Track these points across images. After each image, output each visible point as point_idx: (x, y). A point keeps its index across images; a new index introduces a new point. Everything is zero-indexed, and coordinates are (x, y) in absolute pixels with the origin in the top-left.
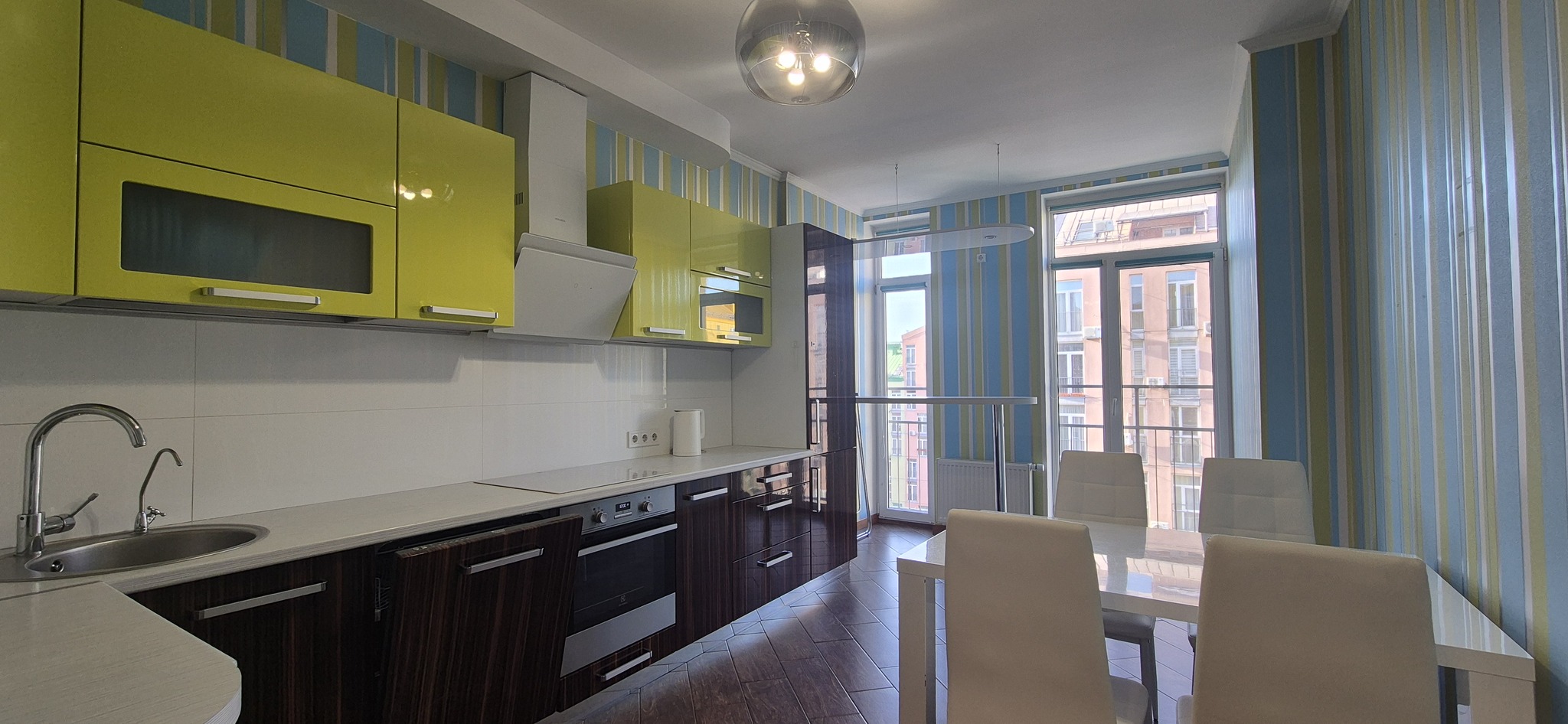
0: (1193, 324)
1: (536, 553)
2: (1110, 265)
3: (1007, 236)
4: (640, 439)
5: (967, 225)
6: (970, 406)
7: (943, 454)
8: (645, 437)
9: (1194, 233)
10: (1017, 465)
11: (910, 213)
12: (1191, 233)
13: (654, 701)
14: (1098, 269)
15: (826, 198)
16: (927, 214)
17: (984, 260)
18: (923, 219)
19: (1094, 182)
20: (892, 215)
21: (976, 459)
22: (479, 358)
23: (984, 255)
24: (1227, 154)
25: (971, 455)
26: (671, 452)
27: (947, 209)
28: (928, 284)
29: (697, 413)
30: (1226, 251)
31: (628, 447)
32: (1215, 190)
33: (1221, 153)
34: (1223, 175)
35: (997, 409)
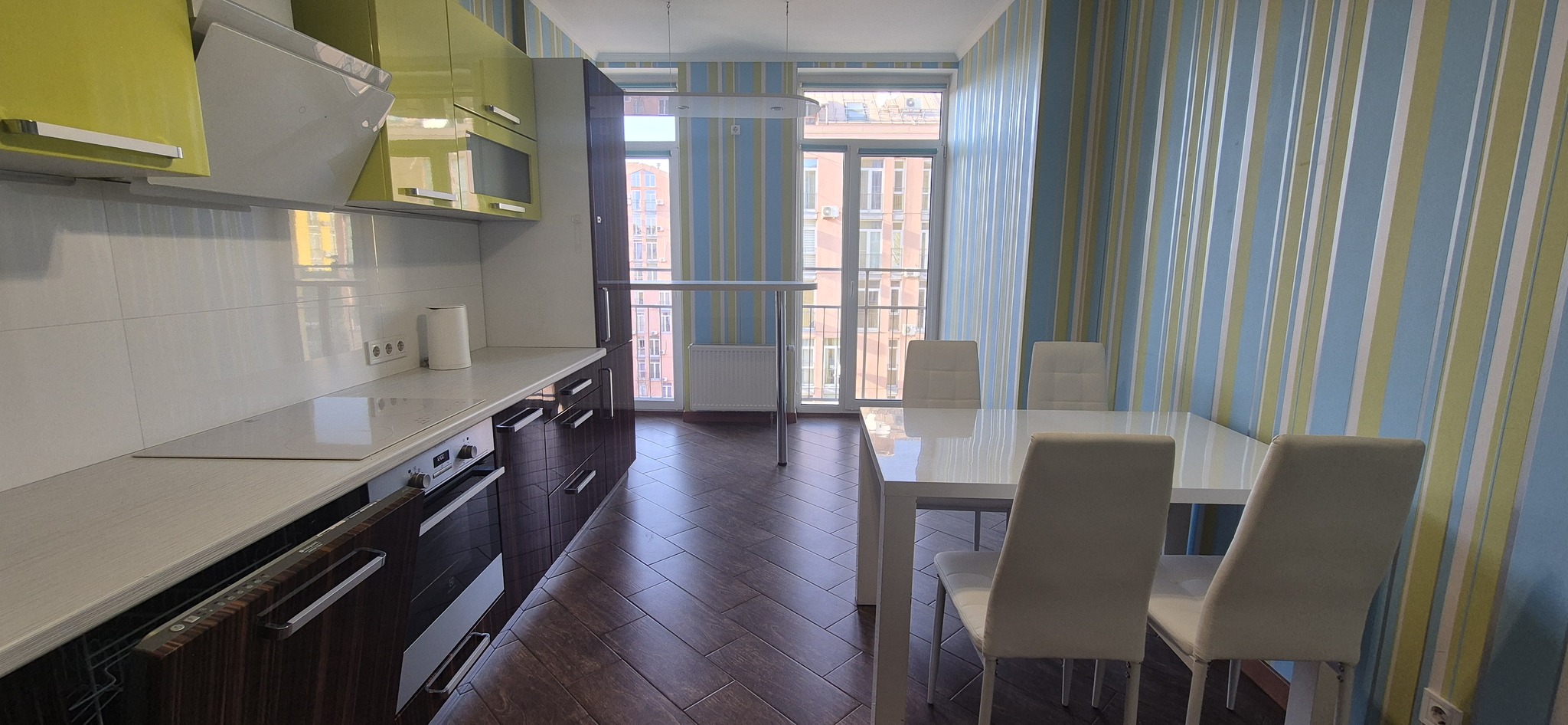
0: (813, 207)
1: (377, 562)
2: (857, 152)
3: (759, 110)
4: (383, 351)
5: (720, 90)
6: (763, 293)
7: (694, 339)
8: (389, 347)
9: (817, 123)
10: (767, 347)
11: (655, 65)
12: (814, 124)
13: (502, 694)
14: (842, 155)
15: (563, 28)
16: (675, 70)
17: (739, 132)
18: (670, 75)
19: (836, 63)
20: (632, 65)
21: (727, 343)
22: (98, 230)
23: (738, 127)
24: (960, 56)
25: (723, 340)
26: (424, 363)
27: (699, 67)
28: (675, 153)
29: (462, 311)
30: (946, 148)
31: (368, 363)
32: (940, 90)
33: (954, 55)
34: (949, 76)
35: (780, 295)
